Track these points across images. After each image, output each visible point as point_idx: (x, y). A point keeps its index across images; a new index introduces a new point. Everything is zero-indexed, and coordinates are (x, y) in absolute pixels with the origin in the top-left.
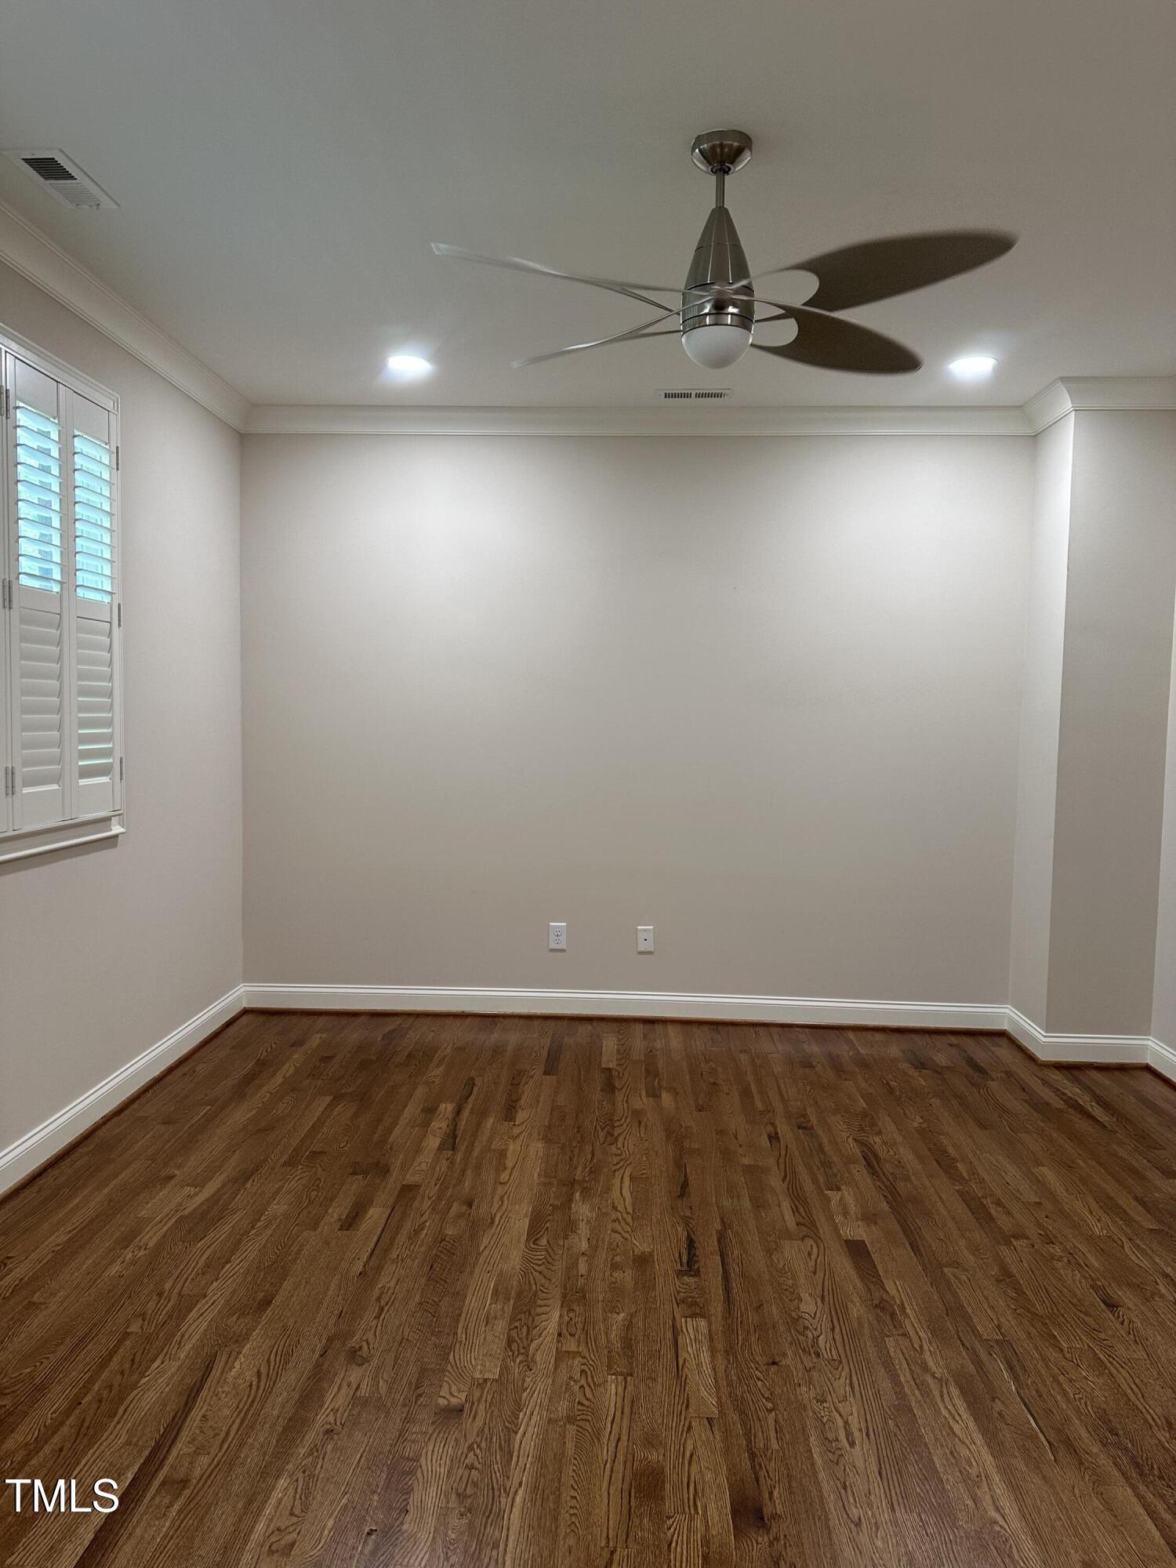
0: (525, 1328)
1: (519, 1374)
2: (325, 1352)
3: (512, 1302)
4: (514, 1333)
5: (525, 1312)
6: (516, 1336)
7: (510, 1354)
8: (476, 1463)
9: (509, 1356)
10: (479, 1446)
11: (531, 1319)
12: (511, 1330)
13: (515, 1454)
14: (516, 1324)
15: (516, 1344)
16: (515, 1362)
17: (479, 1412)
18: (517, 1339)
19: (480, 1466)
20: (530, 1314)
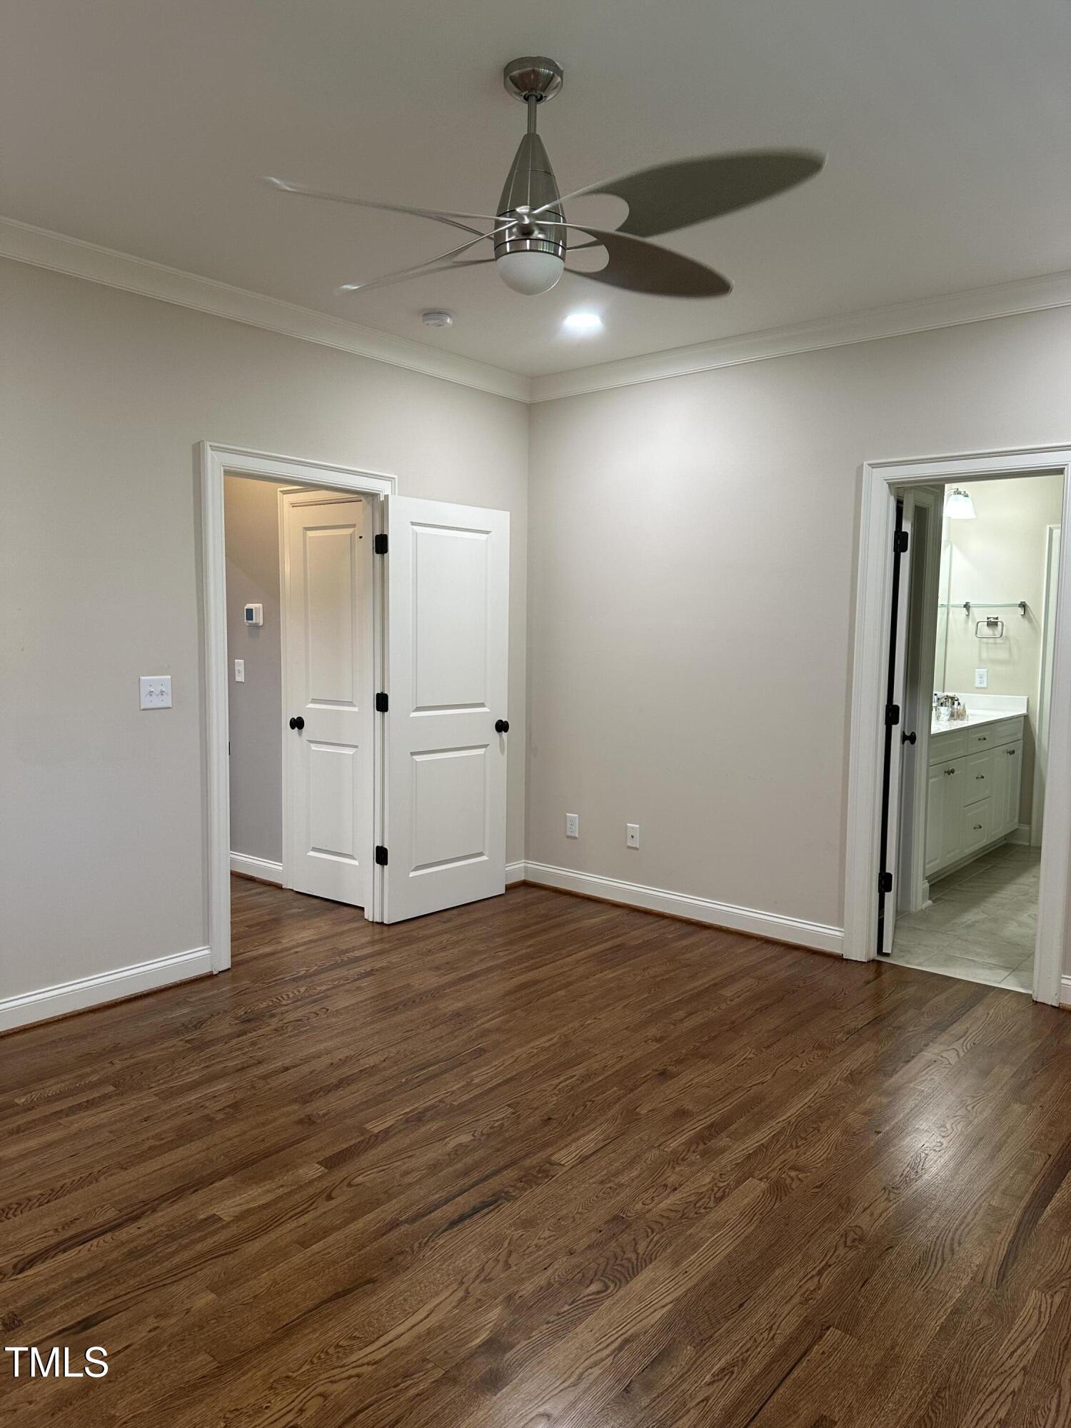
0: (698, 1205)
1: (732, 1175)
2: (888, 1249)
3: (689, 1232)
4: (711, 1205)
5: (686, 1218)
6: (712, 1202)
7: (727, 1190)
8: (799, 1139)
9: (730, 1188)
10: (792, 1146)
11: (686, 1211)
12: (711, 1208)
13: (770, 1135)
14: (702, 1211)
15: (717, 1196)
16: (728, 1184)
17: (779, 1162)
18: (713, 1199)
19: (798, 1137)
20: (684, 1215)
